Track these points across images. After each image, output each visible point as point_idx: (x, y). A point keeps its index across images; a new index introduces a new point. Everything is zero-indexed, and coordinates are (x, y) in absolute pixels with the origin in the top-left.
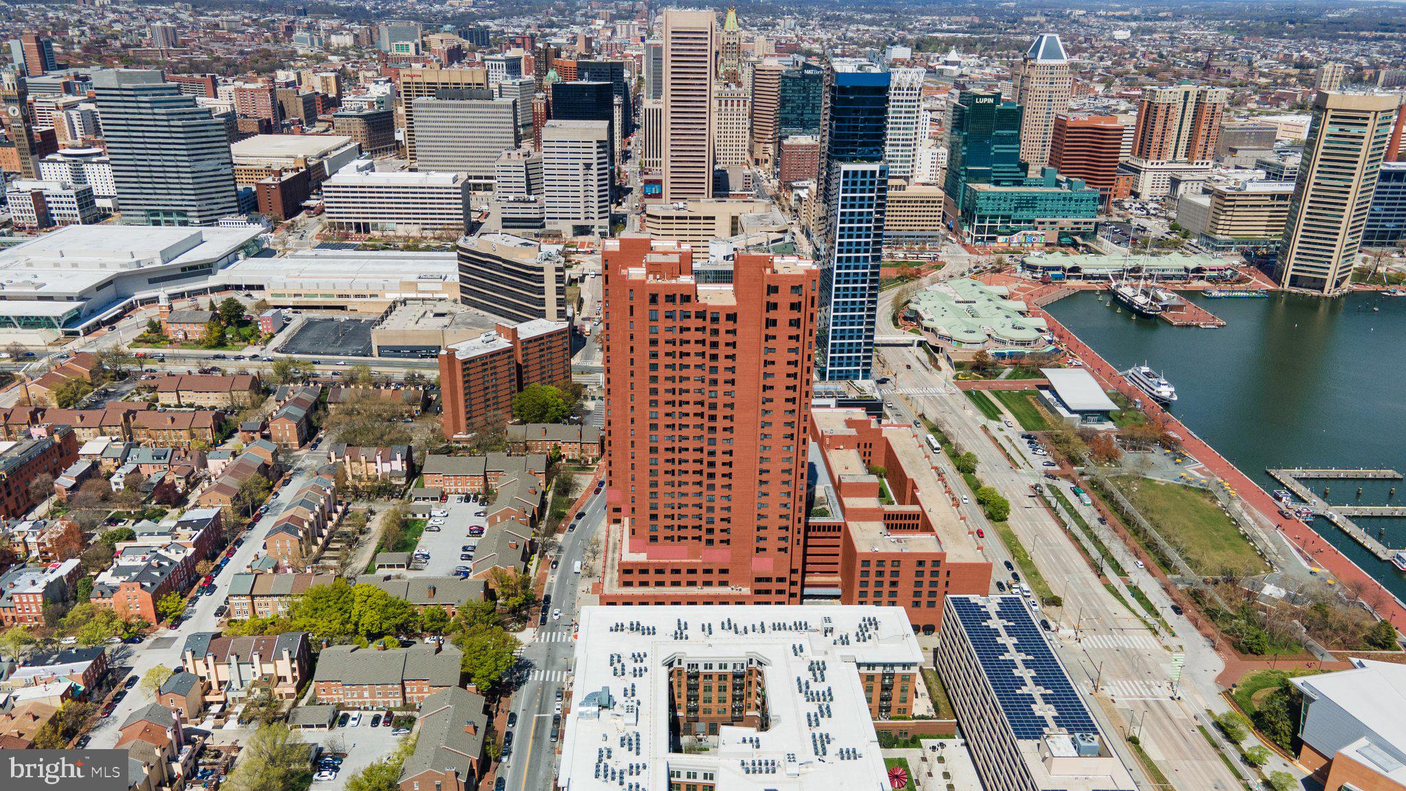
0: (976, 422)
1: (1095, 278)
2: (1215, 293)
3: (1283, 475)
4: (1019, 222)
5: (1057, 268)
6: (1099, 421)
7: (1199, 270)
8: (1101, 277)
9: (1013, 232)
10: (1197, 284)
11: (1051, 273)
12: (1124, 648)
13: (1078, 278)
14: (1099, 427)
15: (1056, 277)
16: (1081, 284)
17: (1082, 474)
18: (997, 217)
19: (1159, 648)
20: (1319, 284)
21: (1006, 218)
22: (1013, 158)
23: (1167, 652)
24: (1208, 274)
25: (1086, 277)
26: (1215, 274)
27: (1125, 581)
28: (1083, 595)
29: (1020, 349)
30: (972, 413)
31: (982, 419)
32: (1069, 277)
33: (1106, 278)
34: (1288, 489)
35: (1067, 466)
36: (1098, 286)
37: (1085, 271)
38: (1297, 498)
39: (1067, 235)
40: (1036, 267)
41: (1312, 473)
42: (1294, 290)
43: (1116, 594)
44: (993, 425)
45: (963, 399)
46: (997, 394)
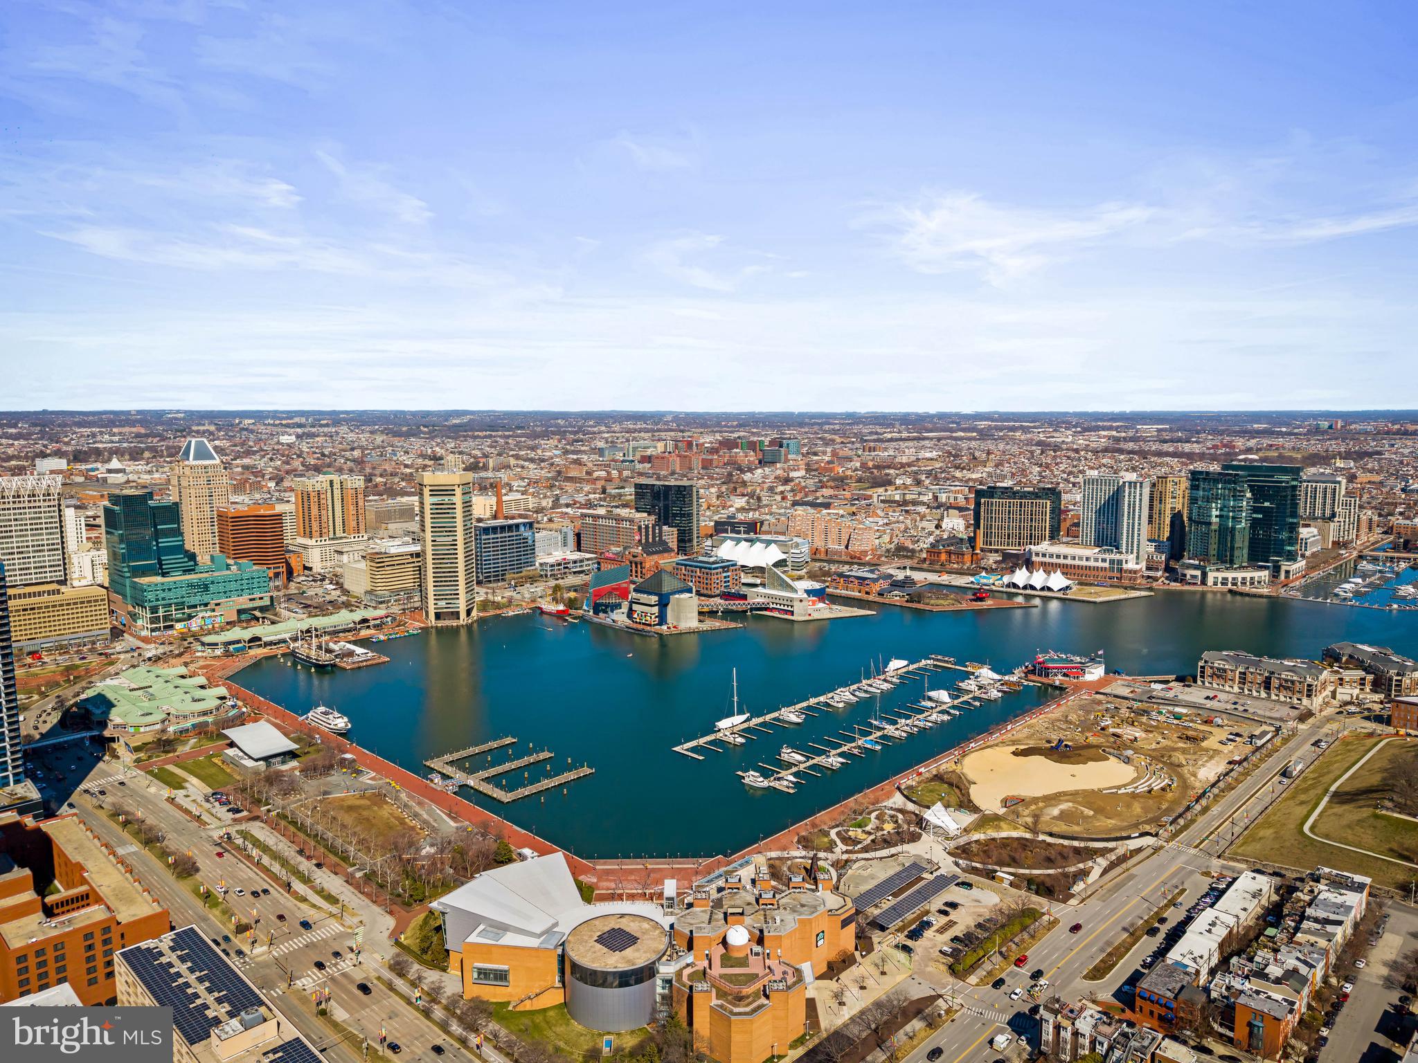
0: (161, 795)
1: (275, 644)
3: (435, 764)
4: (195, 606)
5: (238, 642)
6: (283, 762)
7: (365, 621)
8: (280, 642)
9: (190, 617)
10: (364, 633)
11: (231, 648)
12: (312, 942)
13: (259, 646)
14: (284, 767)
15: (238, 650)
16: (262, 651)
17: (269, 811)
18: (170, 605)
20: (456, 615)
21: (181, 606)
22: (180, 549)
24: (372, 623)
25: (266, 644)
26: (378, 622)
27: (310, 885)
29: (202, 719)
31: (166, 792)
32: (250, 648)
33: (284, 641)
34: (440, 772)
35: (255, 809)
36: (279, 651)
37: (265, 639)
38: (445, 777)
39: (245, 611)
40: (217, 644)
41: (456, 756)
42: (440, 624)
44: (178, 794)
46: (179, 764)
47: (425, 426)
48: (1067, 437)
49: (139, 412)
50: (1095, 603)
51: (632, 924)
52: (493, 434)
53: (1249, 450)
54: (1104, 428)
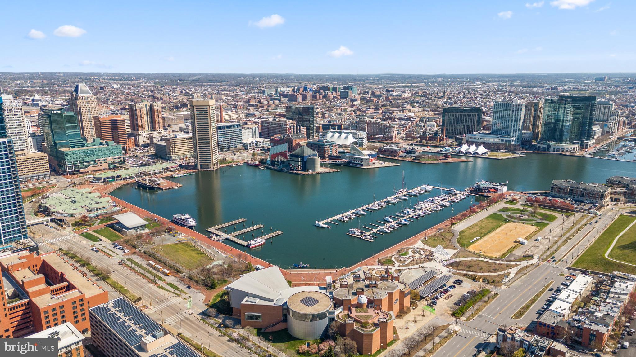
0: (88, 245)
1: (128, 179)
2: (176, 176)
3: (211, 229)
4: (88, 162)
5: (111, 178)
6: (142, 229)
7: (168, 168)
8: (130, 178)
10: (169, 174)
11: (108, 180)
12: (170, 305)
13: (121, 179)
14: (143, 232)
15: (111, 181)
16: (122, 182)
17: (140, 251)
18: (77, 161)
19: (182, 300)
20: (209, 166)
21: (82, 161)
22: (79, 135)
23: (186, 300)
24: (171, 169)
25: (124, 179)
27: (165, 283)
28: (150, 293)
30: (85, 242)
31: (91, 243)
32: (117, 180)
33: (132, 177)
34: (214, 233)
35: (133, 250)
36: (130, 181)
37: (123, 177)
38: (217, 235)
39: (112, 164)
41: (220, 226)
42: (203, 170)
43: (163, 288)
44: (97, 244)
45: (79, 238)
46: (95, 231)
47: (180, 81)
48: (479, 85)
49: (42, 73)
50: (499, 159)
51: (315, 295)
52: (212, 84)
53: (565, 91)
54: (495, 82)
